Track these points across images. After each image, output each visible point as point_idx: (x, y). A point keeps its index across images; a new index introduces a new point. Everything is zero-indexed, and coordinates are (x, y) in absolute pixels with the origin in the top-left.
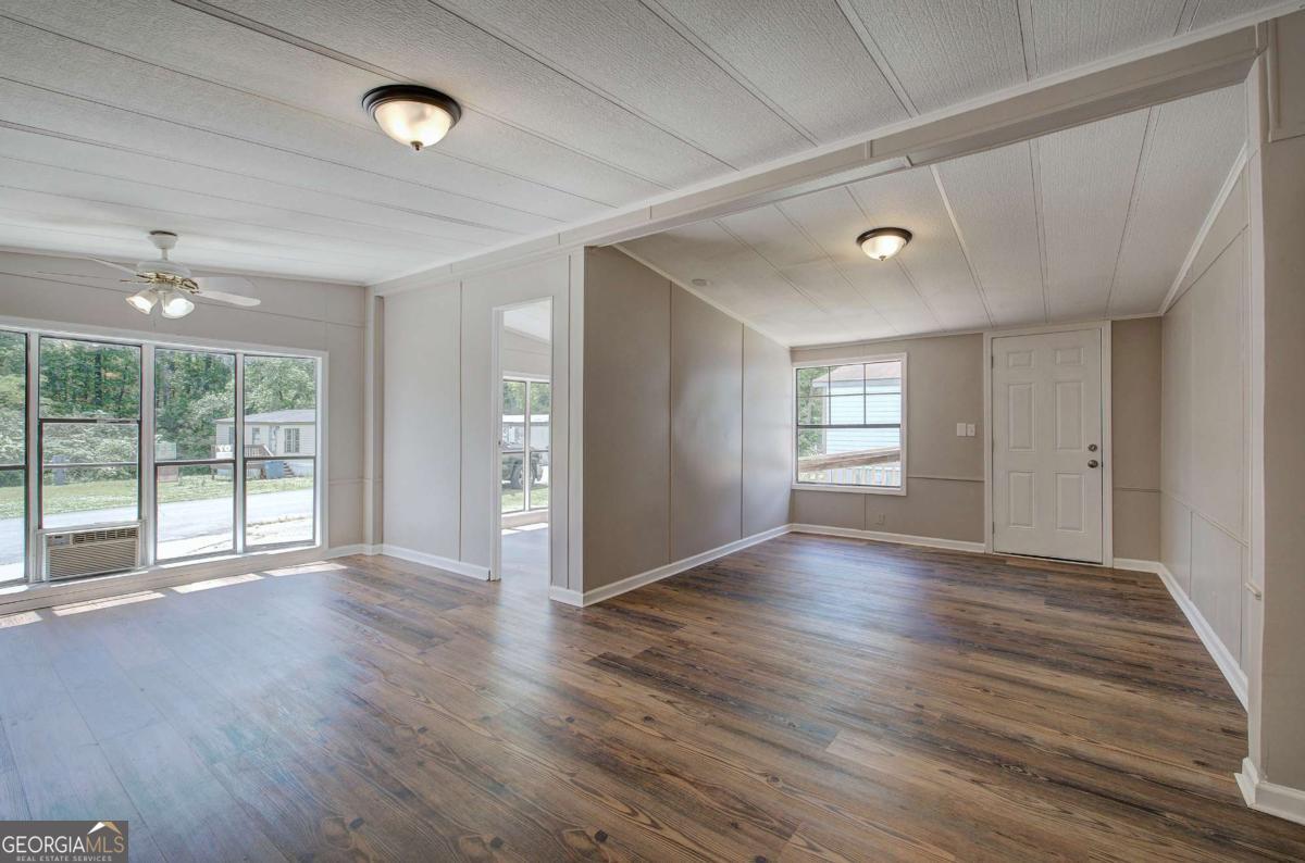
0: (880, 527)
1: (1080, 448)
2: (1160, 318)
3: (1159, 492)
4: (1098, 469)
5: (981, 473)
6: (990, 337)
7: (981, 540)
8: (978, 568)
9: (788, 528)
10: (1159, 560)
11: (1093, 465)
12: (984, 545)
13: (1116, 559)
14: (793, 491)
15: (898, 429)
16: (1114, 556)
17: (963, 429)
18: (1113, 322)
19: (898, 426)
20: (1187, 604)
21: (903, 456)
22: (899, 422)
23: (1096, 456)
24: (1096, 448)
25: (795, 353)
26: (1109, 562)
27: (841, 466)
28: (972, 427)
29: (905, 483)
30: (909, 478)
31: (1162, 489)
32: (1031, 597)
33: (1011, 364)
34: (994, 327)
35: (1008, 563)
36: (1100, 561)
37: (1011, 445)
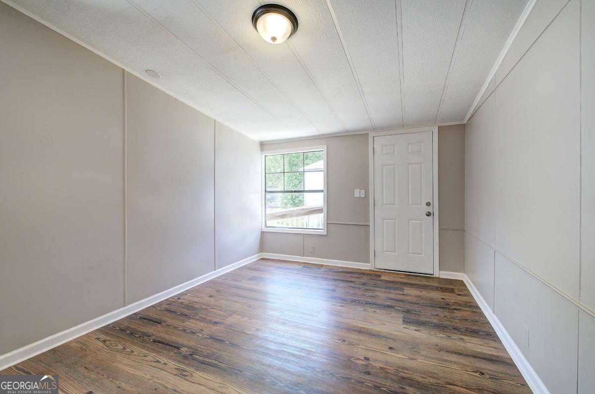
0: (313, 254)
1: (421, 204)
2: (464, 125)
3: (464, 230)
4: (431, 217)
5: (368, 220)
6: (372, 136)
7: (368, 262)
8: (364, 284)
9: (258, 257)
10: (464, 272)
11: (429, 214)
12: (369, 264)
13: (440, 272)
14: (262, 233)
15: (322, 193)
16: (440, 270)
17: (358, 193)
18: (439, 127)
19: (322, 191)
20: (491, 316)
21: (325, 210)
22: (323, 189)
23: (430, 209)
24: (430, 204)
25: (263, 145)
26: (438, 273)
27: (291, 216)
28: (363, 192)
29: (326, 226)
30: (329, 224)
31: (465, 229)
32: (393, 314)
33: (384, 152)
34: (374, 129)
35: (382, 278)
36: (432, 273)
37: (384, 203)
